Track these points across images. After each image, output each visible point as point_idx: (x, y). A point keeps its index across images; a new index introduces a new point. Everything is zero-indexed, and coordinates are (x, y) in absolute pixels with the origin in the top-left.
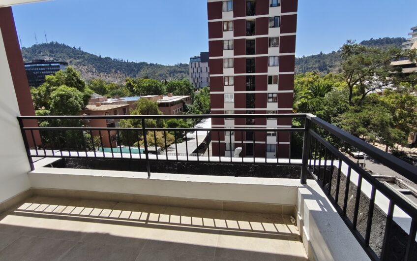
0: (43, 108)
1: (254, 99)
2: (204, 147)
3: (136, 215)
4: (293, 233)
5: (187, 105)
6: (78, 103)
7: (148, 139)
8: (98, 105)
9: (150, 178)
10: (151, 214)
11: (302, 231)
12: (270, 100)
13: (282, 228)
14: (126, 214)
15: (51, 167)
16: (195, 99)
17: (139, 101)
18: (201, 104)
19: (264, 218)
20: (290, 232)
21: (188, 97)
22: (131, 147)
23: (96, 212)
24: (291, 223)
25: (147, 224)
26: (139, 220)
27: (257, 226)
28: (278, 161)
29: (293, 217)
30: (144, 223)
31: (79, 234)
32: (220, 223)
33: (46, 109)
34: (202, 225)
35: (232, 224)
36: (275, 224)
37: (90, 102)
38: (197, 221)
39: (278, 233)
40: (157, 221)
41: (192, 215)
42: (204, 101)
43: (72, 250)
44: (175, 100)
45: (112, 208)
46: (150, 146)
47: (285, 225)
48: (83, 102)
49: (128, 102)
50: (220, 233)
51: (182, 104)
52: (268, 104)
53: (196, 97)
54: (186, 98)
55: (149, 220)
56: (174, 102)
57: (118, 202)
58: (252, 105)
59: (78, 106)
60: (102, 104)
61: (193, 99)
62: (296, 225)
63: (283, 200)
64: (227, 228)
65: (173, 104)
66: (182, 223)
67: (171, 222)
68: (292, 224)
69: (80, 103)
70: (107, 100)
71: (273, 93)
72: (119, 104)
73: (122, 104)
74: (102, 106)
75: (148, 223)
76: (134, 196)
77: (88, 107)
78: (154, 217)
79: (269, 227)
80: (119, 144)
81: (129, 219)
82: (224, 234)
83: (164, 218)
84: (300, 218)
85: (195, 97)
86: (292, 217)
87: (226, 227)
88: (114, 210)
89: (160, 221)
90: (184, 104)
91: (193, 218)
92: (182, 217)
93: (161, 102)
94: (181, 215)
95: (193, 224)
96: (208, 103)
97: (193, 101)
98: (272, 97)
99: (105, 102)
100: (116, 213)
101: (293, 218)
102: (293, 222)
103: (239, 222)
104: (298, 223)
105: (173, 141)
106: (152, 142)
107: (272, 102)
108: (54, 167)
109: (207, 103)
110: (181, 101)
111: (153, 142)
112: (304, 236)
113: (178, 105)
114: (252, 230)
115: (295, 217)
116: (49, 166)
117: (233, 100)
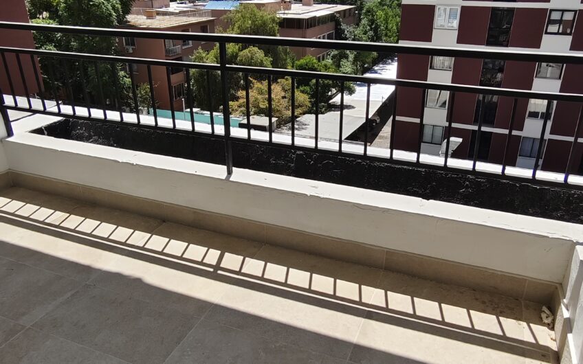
0: (45, 14)
1: (510, 23)
2: (372, 128)
3: (196, 252)
4: (541, 342)
5: (344, 26)
6: (110, 7)
7: (252, 99)
8: (150, 16)
9: (231, 179)
10: (227, 254)
11: (563, 342)
12: (553, 28)
13: (516, 329)
14: (176, 247)
15: (43, 134)
16: (366, 14)
17: (237, 12)
18: (377, 27)
19: (477, 299)
20: (534, 341)
21: (350, 9)
22: (214, 114)
23: (122, 234)
24: (541, 322)
25: (215, 273)
26: (201, 263)
27: (456, 315)
28: (534, 174)
29: (549, 309)
30: (212, 270)
31: (87, 269)
32: (373, 296)
33: (50, 18)
34: (332, 293)
35: (400, 302)
36: (501, 318)
37: (134, 9)
38: (323, 283)
39: (504, 337)
40: (238, 270)
41: (312, 269)
42: (386, 20)
43: (73, 295)
44: (318, 14)
45: (152, 231)
46: (255, 113)
47: (525, 324)
48: (119, 6)
49: (214, 12)
50: (369, 316)
51: (332, 24)
52: (545, 37)
53: (368, 11)
54: (345, 11)
55: (222, 265)
56: (314, 18)
57: (164, 221)
58: (501, 39)
59: (111, 15)
60: (158, 13)
61: (360, 14)
62: (553, 329)
63: (533, 269)
64: (387, 309)
65: (313, 22)
66: (288, 282)
67: (265, 277)
68: (544, 324)
69: (114, 7)
70: (167, 6)
71: (563, 11)
72: (194, 15)
73: (201, 15)
74: (158, 17)
75: (219, 272)
76: (196, 212)
77: (131, 18)
78: (232, 261)
79: (485, 322)
80: (190, 106)
81: (181, 258)
82: (377, 320)
83: (254, 266)
84: (566, 314)
85: (364, 11)
86: (544, 308)
87: (384, 306)
88: (154, 236)
89: (243, 271)
90: (338, 23)
91: (314, 275)
92: (291, 269)
93: (285, 16)
94: (289, 265)
95: (313, 288)
96: (395, 28)
97: (360, 20)
98: (560, 22)
99: (164, 9)
100: (157, 243)
101: (547, 312)
102: (546, 321)
103: (416, 299)
104: (559, 325)
105: (305, 109)
106: (258, 107)
107: (558, 33)
108: (50, 134)
109: (393, 26)
110: (332, 18)
111: (264, 105)
112: (565, 354)
113: (325, 26)
114: (443, 322)
115: (553, 310)
116: (39, 131)
117: (455, 23)
